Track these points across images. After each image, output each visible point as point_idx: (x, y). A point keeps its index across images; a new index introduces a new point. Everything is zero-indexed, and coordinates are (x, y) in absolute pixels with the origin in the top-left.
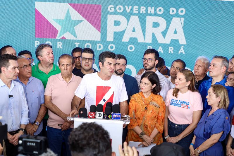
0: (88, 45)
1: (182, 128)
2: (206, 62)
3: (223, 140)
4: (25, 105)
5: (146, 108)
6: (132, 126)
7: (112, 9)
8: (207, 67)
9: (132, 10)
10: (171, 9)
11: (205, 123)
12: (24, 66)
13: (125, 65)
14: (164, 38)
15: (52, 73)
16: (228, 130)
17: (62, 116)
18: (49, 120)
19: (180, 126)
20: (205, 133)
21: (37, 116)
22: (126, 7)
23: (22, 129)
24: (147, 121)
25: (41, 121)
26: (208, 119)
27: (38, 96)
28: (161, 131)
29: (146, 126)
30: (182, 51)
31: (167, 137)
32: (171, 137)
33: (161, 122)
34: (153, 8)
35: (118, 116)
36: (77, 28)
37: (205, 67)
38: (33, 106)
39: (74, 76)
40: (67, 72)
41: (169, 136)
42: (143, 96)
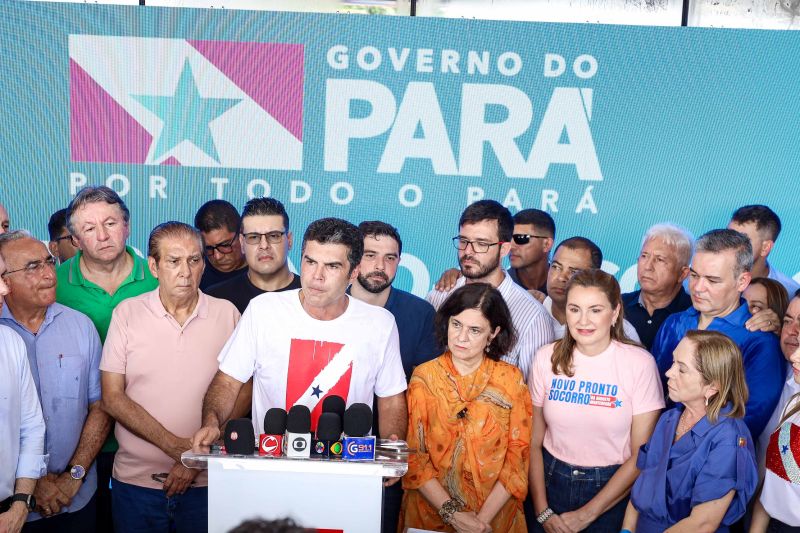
0: (258, 188)
1: (598, 477)
2: (680, 243)
3: (738, 519)
4: (33, 409)
6: (414, 477)
7: (340, 57)
8: (684, 261)
9: (411, 61)
10: (549, 58)
12: (30, 263)
13: (394, 257)
14: (526, 158)
15: (127, 290)
16: (750, 483)
17: (164, 445)
18: (120, 459)
21: (75, 445)
22: (392, 52)
23: (23, 497)
24: (471, 458)
25: (91, 464)
26: (677, 452)
27: (78, 374)
28: (518, 491)
29: (467, 476)
30: (587, 203)
31: (545, 515)
32: (559, 514)
33: (517, 461)
34: (486, 55)
35: (364, 448)
36: (219, 127)
37: (676, 260)
38: (61, 409)
39: (205, 299)
40: (188, 286)
41: (550, 511)
42: (454, 371)
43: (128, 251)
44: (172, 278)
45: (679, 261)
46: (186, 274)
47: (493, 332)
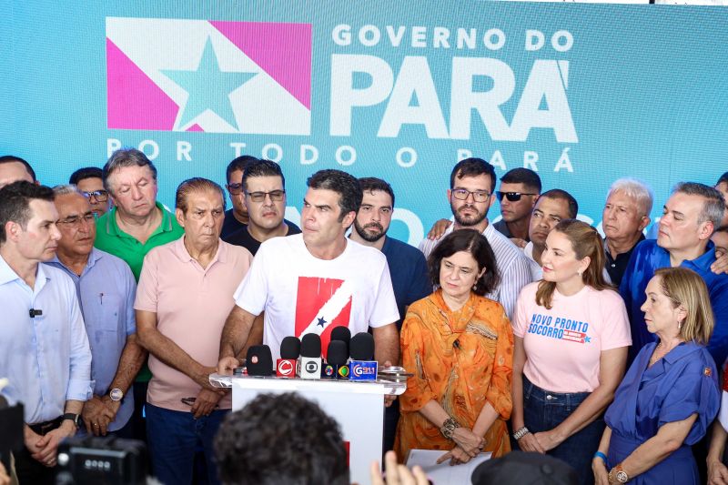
0: (273, 151)
1: (569, 403)
3: (698, 440)
4: (81, 341)
5: (457, 344)
6: (414, 400)
7: (344, 35)
8: (645, 211)
9: (407, 36)
10: (530, 34)
11: (640, 389)
12: (69, 218)
13: (389, 209)
14: (509, 123)
15: (157, 239)
16: (710, 408)
17: (192, 373)
18: (153, 386)
19: (561, 397)
20: (640, 419)
21: (114, 372)
22: (390, 29)
23: (71, 416)
24: (463, 383)
25: (128, 388)
26: (648, 376)
27: (116, 310)
28: (505, 410)
29: (458, 400)
30: (564, 163)
31: (521, 432)
32: (533, 433)
33: (504, 384)
34: (473, 31)
35: (368, 371)
36: (237, 98)
37: (636, 211)
38: (103, 341)
39: (224, 247)
40: (212, 235)
41: (526, 430)
42: (445, 307)
43: (158, 206)
44: (198, 228)
45: (638, 211)
46: (211, 224)
47: (480, 273)
